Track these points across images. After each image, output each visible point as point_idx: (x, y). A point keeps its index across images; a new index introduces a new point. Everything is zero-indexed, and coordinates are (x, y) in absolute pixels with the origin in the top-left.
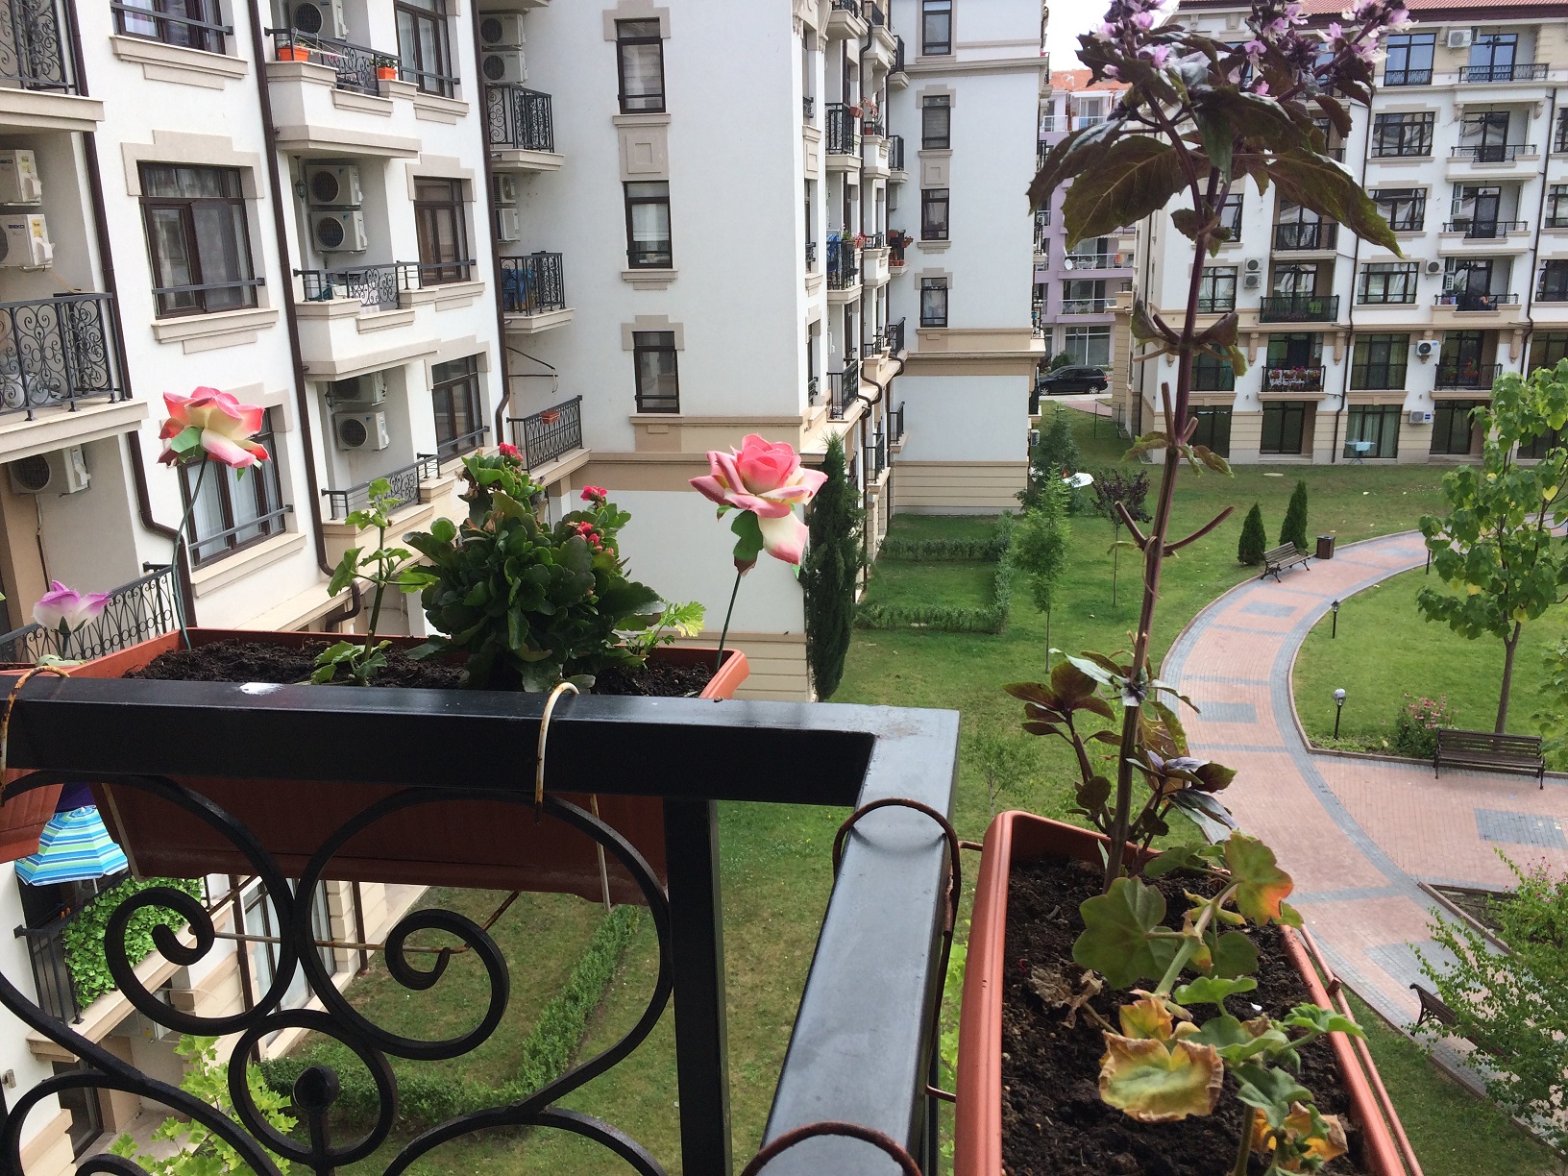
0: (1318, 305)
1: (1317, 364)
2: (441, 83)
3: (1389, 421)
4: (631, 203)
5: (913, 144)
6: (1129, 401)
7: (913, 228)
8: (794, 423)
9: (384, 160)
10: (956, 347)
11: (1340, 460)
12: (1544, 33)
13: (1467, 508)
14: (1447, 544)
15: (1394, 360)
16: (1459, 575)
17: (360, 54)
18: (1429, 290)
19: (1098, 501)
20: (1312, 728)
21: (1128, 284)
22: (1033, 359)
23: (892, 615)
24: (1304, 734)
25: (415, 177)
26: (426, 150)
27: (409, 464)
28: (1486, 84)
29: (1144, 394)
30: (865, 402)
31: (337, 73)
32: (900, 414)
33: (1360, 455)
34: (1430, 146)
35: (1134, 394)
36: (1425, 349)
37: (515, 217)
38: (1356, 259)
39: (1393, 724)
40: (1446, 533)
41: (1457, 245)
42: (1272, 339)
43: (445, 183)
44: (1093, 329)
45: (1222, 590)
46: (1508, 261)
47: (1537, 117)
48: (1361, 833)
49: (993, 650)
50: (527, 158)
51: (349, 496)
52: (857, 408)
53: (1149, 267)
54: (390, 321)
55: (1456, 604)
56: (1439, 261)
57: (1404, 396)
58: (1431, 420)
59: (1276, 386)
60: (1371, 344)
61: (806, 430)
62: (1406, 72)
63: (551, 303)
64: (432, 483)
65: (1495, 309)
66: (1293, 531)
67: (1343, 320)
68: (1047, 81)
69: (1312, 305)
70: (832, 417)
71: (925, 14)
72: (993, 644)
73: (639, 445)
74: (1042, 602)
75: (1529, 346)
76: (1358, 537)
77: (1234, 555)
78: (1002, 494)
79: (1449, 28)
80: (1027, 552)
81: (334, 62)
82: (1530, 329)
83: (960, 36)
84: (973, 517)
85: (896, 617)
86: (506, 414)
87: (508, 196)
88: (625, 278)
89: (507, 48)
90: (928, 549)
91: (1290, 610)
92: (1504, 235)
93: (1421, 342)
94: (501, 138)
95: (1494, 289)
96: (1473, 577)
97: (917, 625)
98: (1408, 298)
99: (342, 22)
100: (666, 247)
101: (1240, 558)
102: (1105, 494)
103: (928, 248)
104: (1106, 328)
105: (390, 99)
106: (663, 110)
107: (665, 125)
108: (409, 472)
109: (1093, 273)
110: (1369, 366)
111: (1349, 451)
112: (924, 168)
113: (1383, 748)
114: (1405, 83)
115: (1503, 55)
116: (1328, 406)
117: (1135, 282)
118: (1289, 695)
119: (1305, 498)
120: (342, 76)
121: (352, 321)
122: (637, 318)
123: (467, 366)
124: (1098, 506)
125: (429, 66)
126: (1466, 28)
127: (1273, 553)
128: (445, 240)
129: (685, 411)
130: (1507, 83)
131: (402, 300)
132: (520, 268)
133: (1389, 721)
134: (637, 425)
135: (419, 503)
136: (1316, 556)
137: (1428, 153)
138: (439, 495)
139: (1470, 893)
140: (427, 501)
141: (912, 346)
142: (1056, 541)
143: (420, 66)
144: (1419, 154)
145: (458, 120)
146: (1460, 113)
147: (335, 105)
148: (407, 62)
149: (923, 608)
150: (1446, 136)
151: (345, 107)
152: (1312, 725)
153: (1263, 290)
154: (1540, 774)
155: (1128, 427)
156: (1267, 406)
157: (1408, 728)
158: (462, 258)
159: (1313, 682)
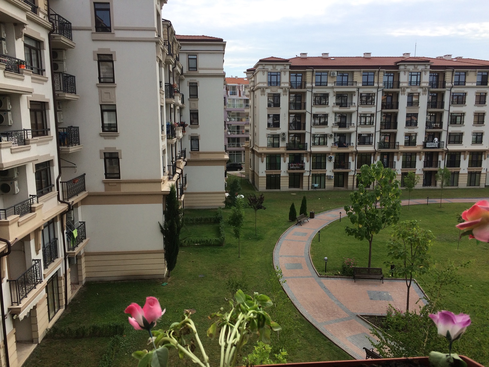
0: (302, 146)
1: (303, 162)
2: (39, 71)
3: (322, 178)
4: (102, 111)
5: (187, 96)
6: (250, 173)
7: (188, 122)
8: (160, 182)
9: (20, 95)
10: (202, 157)
11: (310, 189)
12: (355, 73)
13: (357, 203)
14: (352, 213)
15: (323, 161)
16: (356, 222)
17: (13, 60)
18: (330, 142)
19: (250, 203)
20: (318, 269)
21: (247, 139)
22: (225, 161)
23: (188, 242)
24: (317, 271)
25: (30, 101)
26: (35, 92)
27: (27, 199)
28: (341, 86)
29: (255, 171)
30: (178, 174)
31: (6, 66)
32: (186, 178)
33: (316, 188)
34: (328, 103)
35: (252, 171)
36: (331, 158)
37: (62, 115)
38: (311, 133)
39: (341, 267)
40: (351, 210)
41: (337, 130)
42: (290, 155)
43: (39, 103)
44: (237, 152)
45: (286, 229)
46: (350, 134)
47: (355, 95)
48: (338, 301)
49: (221, 251)
50: (68, 96)
51: (6, 211)
52: (176, 176)
53: (254, 134)
54: (22, 149)
55: (356, 230)
56: (332, 134)
57: (326, 171)
58: (333, 178)
59: (292, 168)
60: (316, 157)
61: (163, 184)
62: (321, 82)
63: (75, 143)
64: (35, 205)
65: (348, 147)
66: (303, 210)
67: (309, 150)
68: (225, 80)
69: (300, 146)
70: (169, 179)
71: (189, 59)
72: (221, 249)
73: (106, 190)
74: (237, 235)
75: (357, 157)
76: (320, 212)
77: (288, 218)
78: (219, 202)
79: (331, 71)
80: (232, 220)
81: (5, 62)
82: (357, 153)
83: (200, 65)
84: (209, 209)
85: (190, 242)
86: (60, 180)
87: (59, 108)
88: (101, 135)
89: (59, 61)
90: (197, 220)
91: (306, 234)
92: (349, 127)
93: (329, 156)
94: (59, 89)
95: (347, 142)
96: (360, 223)
97: (197, 244)
98: (325, 144)
99: (6, 49)
100: (116, 126)
101: (290, 219)
102: (252, 201)
103: (193, 127)
104: (240, 152)
105: (24, 75)
106: (114, 82)
107: (115, 87)
108: (27, 202)
109: (236, 136)
110: (316, 163)
111: (313, 187)
112: (190, 104)
113: (339, 274)
114: (321, 85)
115: (345, 79)
116: (306, 174)
117: (250, 138)
118: (310, 260)
119: (306, 201)
120: (7, 67)
121: (9, 150)
122: (105, 148)
123: (47, 165)
124: (250, 205)
125: (35, 65)
126: (335, 71)
127: (298, 217)
128: (39, 122)
129: (122, 178)
130: (346, 86)
131: (26, 142)
132: (65, 131)
133: (340, 266)
134: (105, 183)
135: (31, 212)
136: (310, 218)
137: (328, 104)
138: (38, 209)
139: (371, 317)
140: (34, 211)
141: (188, 157)
142: (240, 216)
143: (32, 65)
144: (325, 105)
145: (45, 83)
146: (335, 94)
147: (5, 76)
148: (28, 64)
149: (198, 239)
150: (332, 100)
151: (8, 77)
152: (318, 268)
153: (287, 142)
154: (382, 279)
155: (250, 180)
156: (290, 174)
157: (345, 268)
158: (45, 128)
159: (316, 255)
